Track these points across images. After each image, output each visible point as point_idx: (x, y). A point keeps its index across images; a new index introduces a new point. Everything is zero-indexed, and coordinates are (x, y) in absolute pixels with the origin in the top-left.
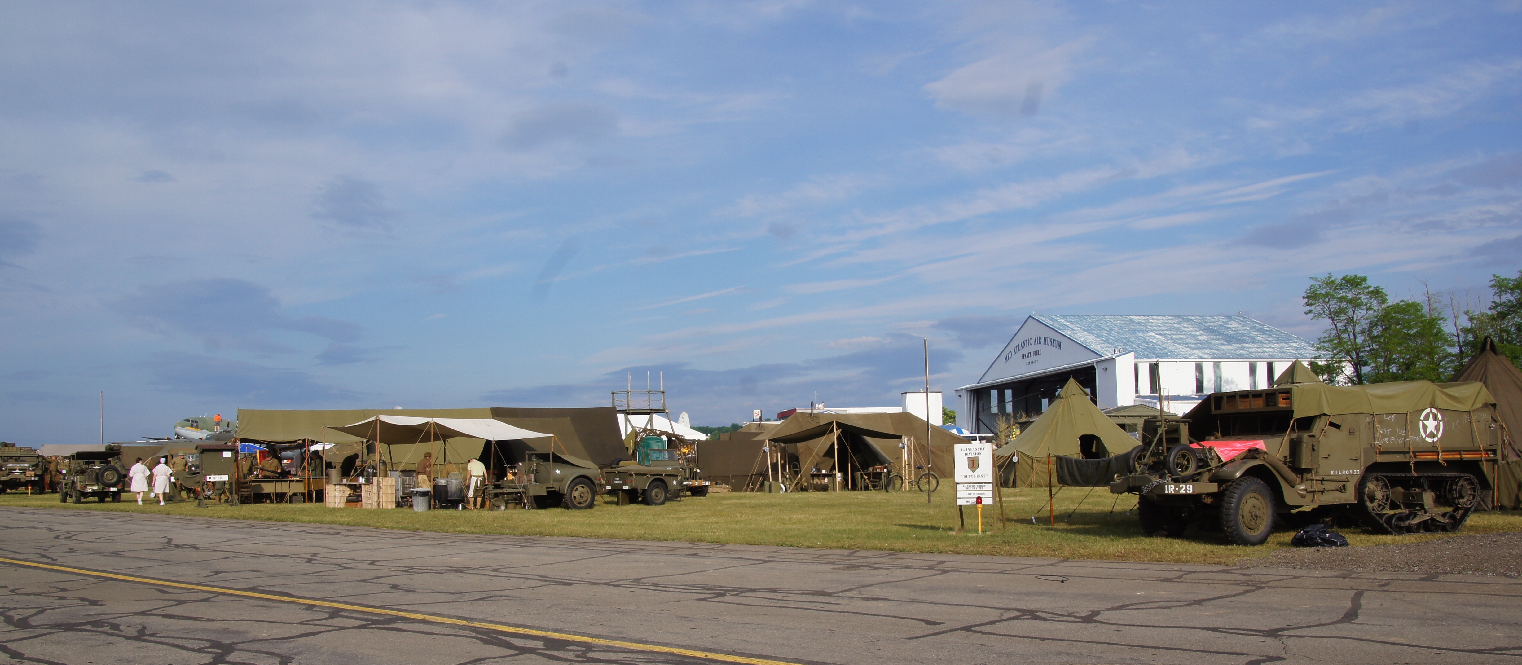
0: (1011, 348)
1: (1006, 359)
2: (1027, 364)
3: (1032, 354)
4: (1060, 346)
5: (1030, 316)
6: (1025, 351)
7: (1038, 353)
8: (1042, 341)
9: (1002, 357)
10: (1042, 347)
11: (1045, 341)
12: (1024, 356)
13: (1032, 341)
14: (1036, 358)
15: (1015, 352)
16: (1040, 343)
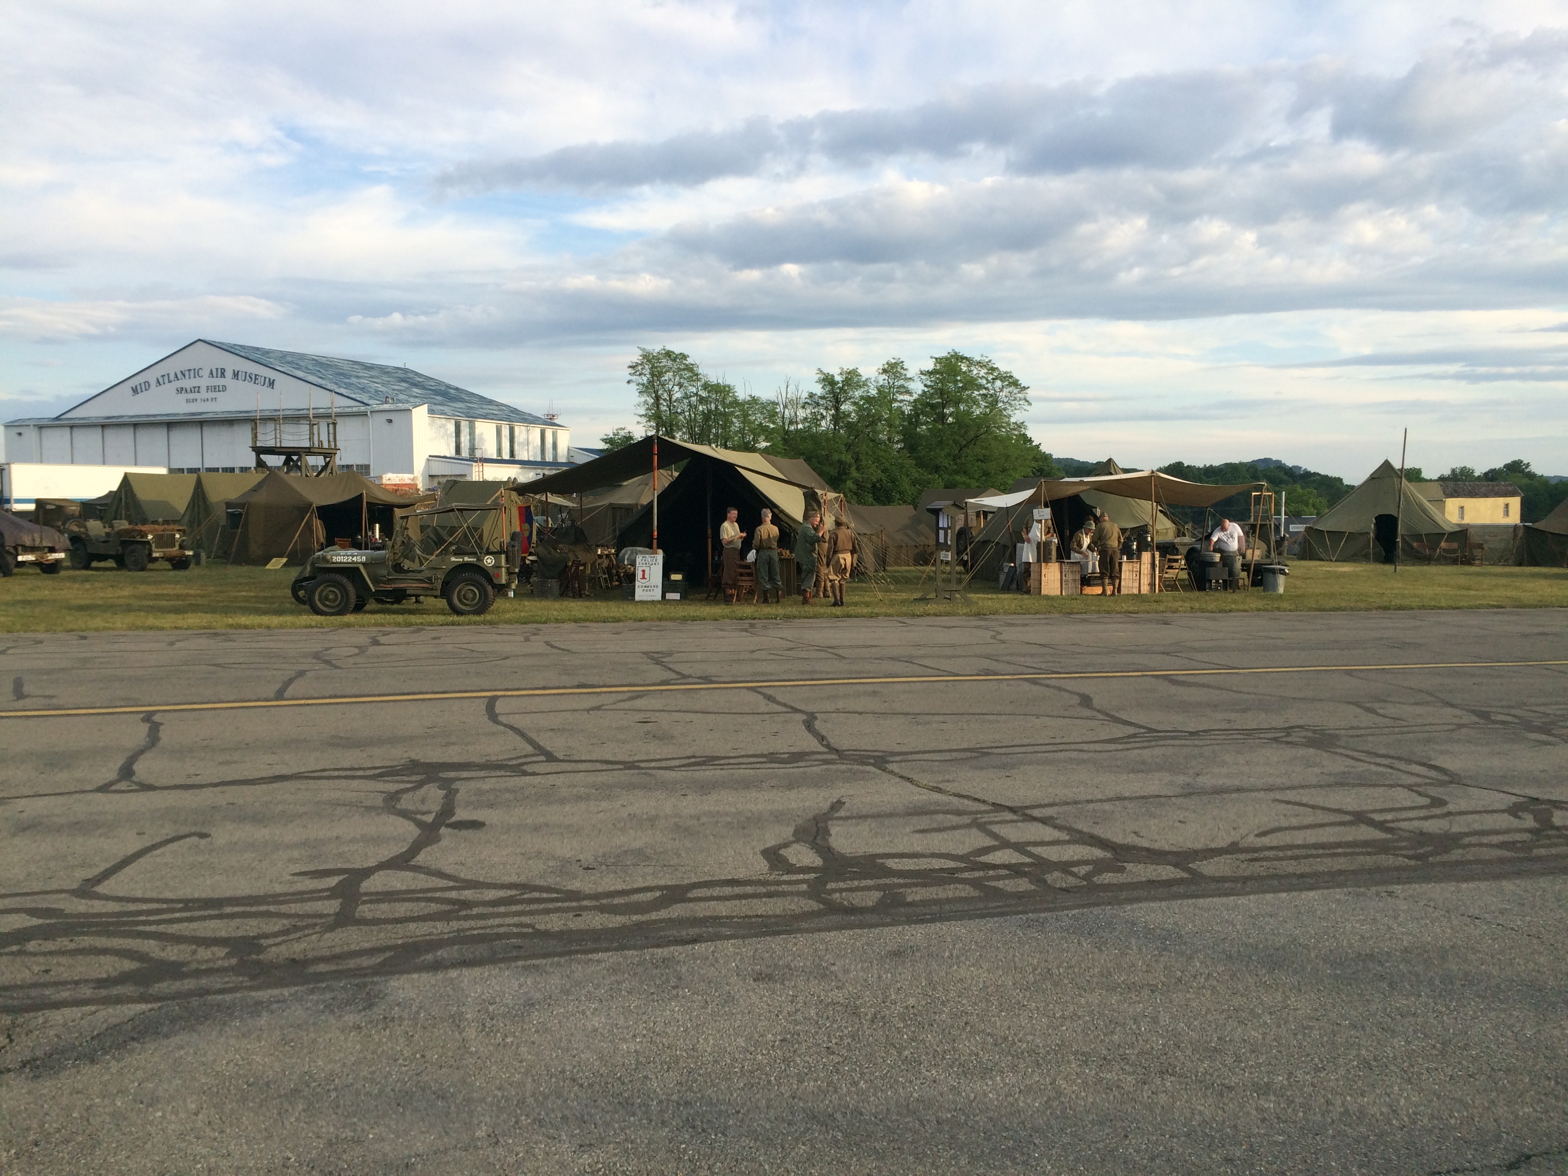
0: (151, 377)
1: (135, 391)
2: (187, 401)
3: (203, 390)
4: (272, 384)
5: (200, 340)
6: (187, 383)
7: (215, 389)
8: (229, 374)
9: (127, 388)
10: (228, 380)
11: (236, 375)
12: (180, 390)
13: (205, 373)
14: (214, 395)
15: (158, 382)
16: (223, 375)
